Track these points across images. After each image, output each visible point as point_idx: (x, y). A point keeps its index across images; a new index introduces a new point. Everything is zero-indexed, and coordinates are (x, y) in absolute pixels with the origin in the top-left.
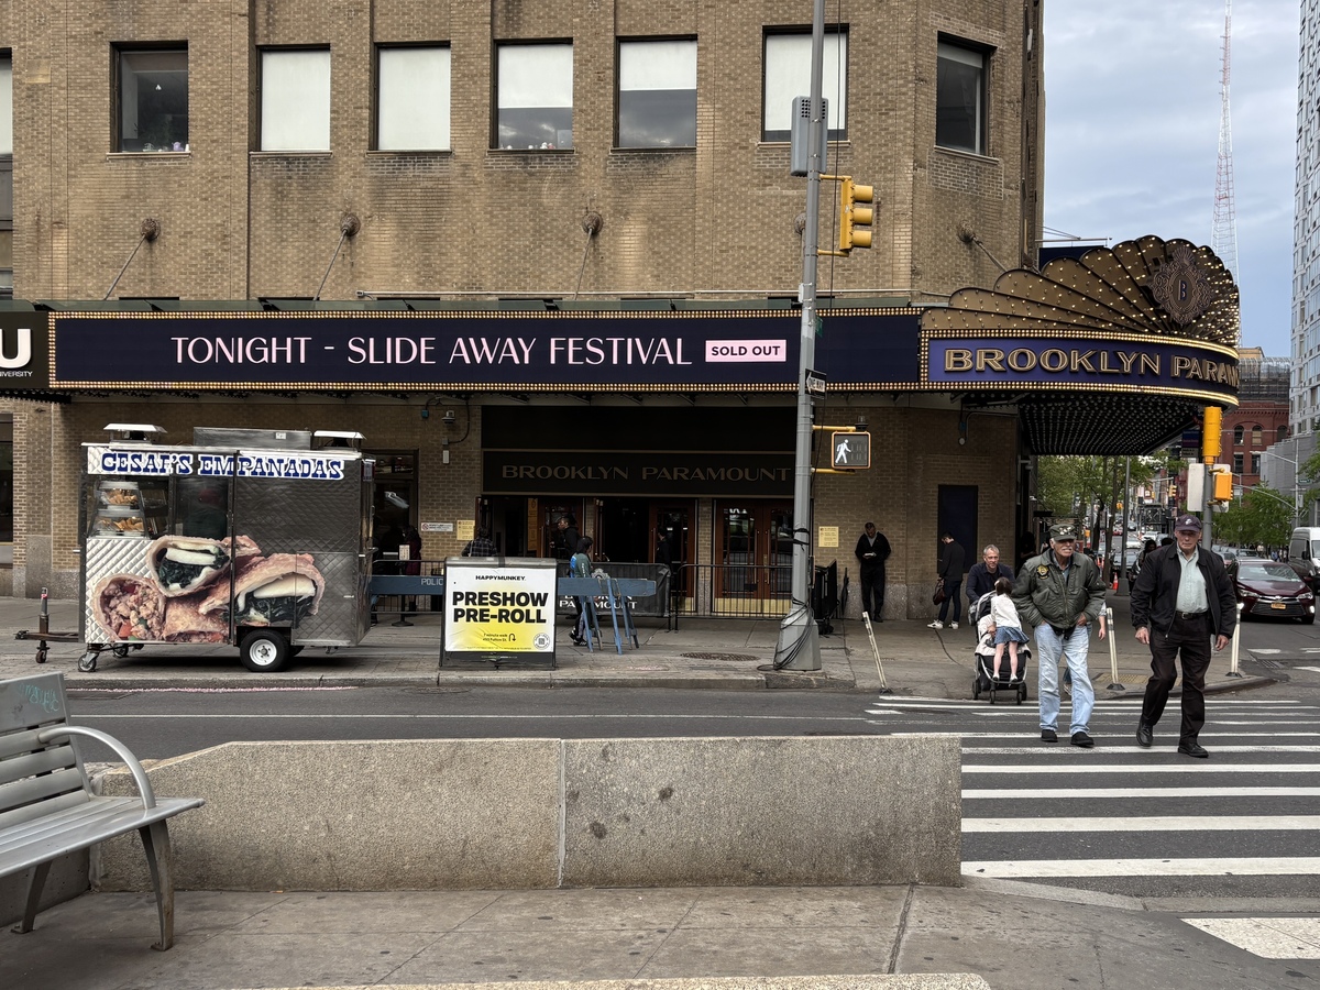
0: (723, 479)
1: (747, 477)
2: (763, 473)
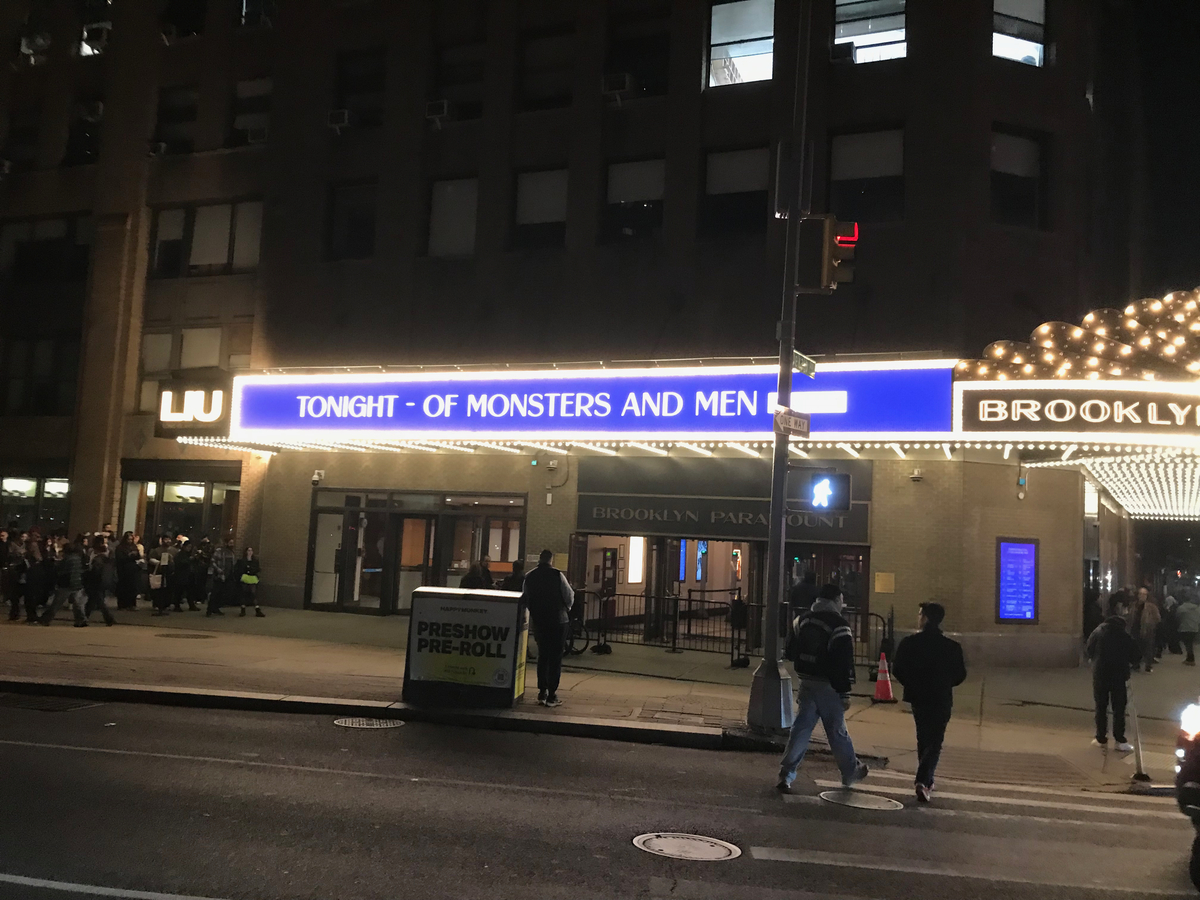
1: (806, 523)
2: (821, 520)
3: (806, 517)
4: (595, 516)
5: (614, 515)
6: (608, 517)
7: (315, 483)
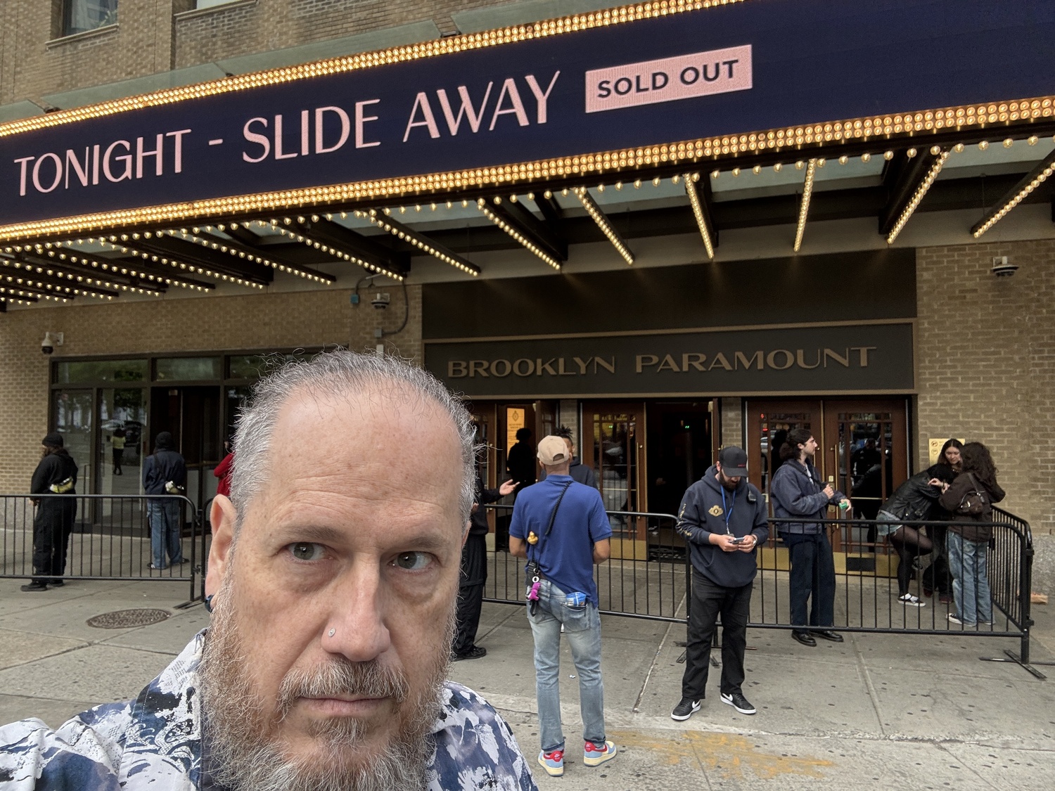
0: (760, 366)
1: (801, 362)
2: (827, 355)
3: (800, 353)
4: (451, 374)
5: (480, 370)
6: (472, 374)
7: (48, 350)
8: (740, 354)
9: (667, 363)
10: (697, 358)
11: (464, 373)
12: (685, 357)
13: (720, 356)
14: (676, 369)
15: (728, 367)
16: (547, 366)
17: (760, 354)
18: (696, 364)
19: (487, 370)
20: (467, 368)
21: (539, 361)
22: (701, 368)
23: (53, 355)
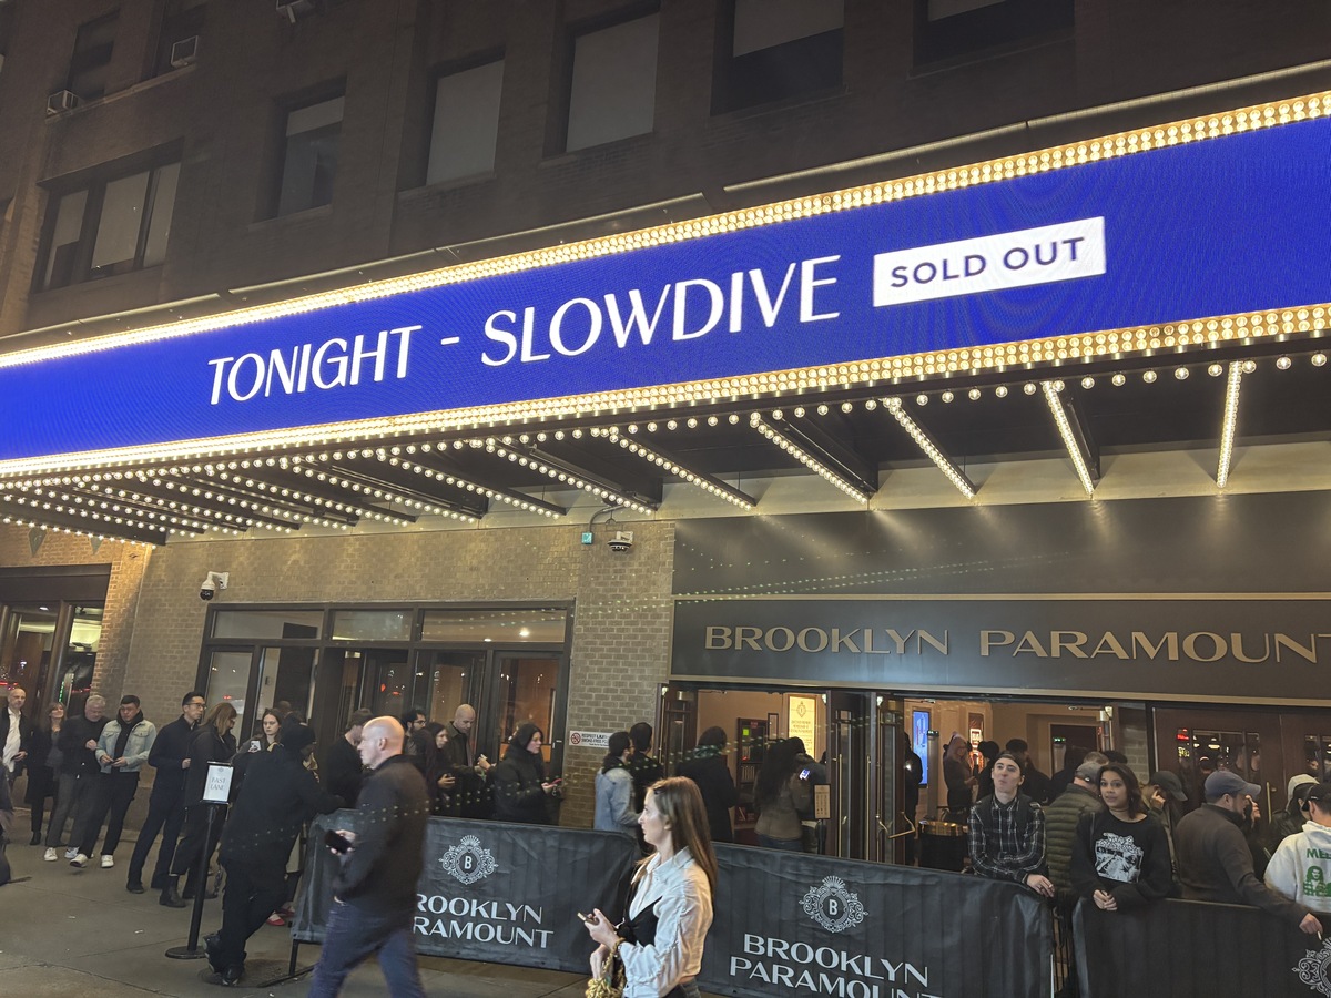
0: (1173, 656)
1: (1238, 653)
2: (1279, 643)
3: (1236, 638)
4: (709, 645)
5: (751, 642)
6: (738, 646)
7: (206, 595)
8: (1139, 636)
9: (1027, 644)
10: (1074, 639)
11: (728, 643)
12: (1055, 635)
13: (1109, 637)
14: (1041, 653)
15: (1122, 655)
16: (846, 639)
17: (1172, 637)
18: (1072, 647)
19: (761, 641)
20: (732, 637)
21: (835, 632)
22: (1080, 654)
23: (212, 601)
